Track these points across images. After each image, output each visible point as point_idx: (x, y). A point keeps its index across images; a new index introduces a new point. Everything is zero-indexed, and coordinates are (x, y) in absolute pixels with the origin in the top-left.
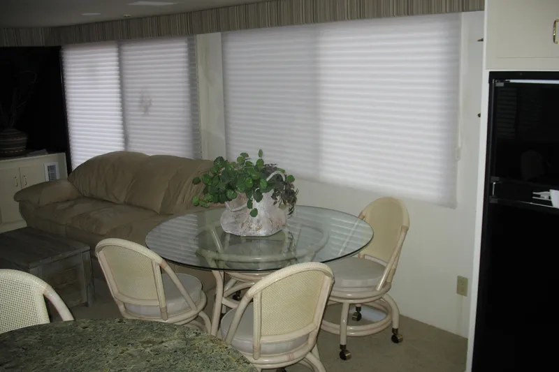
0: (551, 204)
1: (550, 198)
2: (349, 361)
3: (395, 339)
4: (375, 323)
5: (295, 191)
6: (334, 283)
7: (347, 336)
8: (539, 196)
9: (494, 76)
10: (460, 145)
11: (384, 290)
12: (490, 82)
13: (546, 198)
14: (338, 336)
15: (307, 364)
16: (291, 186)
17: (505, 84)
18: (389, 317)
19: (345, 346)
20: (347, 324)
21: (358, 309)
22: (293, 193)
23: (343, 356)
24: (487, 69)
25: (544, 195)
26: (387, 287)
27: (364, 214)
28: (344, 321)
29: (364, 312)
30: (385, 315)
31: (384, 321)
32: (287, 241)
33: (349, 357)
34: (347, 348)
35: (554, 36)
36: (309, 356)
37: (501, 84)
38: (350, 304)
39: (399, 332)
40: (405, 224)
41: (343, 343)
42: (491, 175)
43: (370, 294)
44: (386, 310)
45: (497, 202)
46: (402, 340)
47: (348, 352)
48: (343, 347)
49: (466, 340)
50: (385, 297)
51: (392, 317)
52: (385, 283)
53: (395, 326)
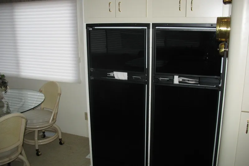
0: (115, 78)
1: (114, 75)
2: (40, 156)
3: (61, 143)
4: (51, 138)
5: (7, 82)
6: (27, 121)
7: (39, 145)
8: (110, 75)
9: (88, 26)
10: (80, 56)
11: (53, 122)
12: (87, 28)
13: (112, 75)
14: (34, 146)
15: (19, 160)
16: (4, 79)
17: (92, 29)
18: (56, 134)
19: (38, 150)
20: (38, 140)
21: (44, 132)
22: (5, 83)
23: (38, 155)
24: (85, 23)
25: (111, 74)
26: (54, 121)
27: (41, 90)
28: (36, 139)
29: (46, 134)
30: (55, 133)
31: (55, 136)
32: (6, 106)
33: (41, 154)
34: (39, 151)
35: (110, 9)
36: (20, 156)
37: (91, 29)
38: (39, 131)
39: (62, 139)
40: (59, 92)
41: (37, 148)
42: (90, 67)
43: (47, 125)
44: (55, 131)
45: (93, 79)
46: (64, 143)
47: (40, 152)
48: (37, 150)
49: (88, 138)
50: (54, 125)
51: (58, 134)
52: (53, 119)
53: (60, 138)
